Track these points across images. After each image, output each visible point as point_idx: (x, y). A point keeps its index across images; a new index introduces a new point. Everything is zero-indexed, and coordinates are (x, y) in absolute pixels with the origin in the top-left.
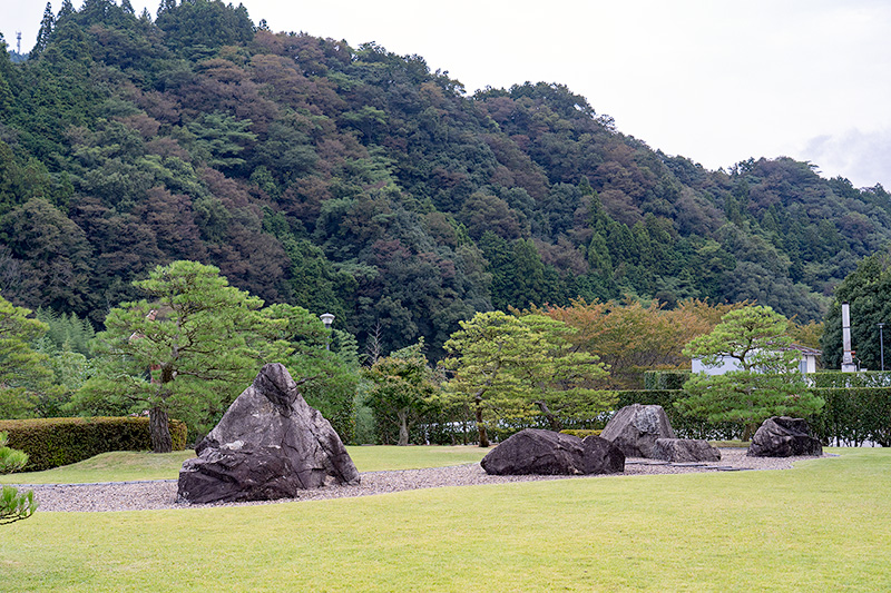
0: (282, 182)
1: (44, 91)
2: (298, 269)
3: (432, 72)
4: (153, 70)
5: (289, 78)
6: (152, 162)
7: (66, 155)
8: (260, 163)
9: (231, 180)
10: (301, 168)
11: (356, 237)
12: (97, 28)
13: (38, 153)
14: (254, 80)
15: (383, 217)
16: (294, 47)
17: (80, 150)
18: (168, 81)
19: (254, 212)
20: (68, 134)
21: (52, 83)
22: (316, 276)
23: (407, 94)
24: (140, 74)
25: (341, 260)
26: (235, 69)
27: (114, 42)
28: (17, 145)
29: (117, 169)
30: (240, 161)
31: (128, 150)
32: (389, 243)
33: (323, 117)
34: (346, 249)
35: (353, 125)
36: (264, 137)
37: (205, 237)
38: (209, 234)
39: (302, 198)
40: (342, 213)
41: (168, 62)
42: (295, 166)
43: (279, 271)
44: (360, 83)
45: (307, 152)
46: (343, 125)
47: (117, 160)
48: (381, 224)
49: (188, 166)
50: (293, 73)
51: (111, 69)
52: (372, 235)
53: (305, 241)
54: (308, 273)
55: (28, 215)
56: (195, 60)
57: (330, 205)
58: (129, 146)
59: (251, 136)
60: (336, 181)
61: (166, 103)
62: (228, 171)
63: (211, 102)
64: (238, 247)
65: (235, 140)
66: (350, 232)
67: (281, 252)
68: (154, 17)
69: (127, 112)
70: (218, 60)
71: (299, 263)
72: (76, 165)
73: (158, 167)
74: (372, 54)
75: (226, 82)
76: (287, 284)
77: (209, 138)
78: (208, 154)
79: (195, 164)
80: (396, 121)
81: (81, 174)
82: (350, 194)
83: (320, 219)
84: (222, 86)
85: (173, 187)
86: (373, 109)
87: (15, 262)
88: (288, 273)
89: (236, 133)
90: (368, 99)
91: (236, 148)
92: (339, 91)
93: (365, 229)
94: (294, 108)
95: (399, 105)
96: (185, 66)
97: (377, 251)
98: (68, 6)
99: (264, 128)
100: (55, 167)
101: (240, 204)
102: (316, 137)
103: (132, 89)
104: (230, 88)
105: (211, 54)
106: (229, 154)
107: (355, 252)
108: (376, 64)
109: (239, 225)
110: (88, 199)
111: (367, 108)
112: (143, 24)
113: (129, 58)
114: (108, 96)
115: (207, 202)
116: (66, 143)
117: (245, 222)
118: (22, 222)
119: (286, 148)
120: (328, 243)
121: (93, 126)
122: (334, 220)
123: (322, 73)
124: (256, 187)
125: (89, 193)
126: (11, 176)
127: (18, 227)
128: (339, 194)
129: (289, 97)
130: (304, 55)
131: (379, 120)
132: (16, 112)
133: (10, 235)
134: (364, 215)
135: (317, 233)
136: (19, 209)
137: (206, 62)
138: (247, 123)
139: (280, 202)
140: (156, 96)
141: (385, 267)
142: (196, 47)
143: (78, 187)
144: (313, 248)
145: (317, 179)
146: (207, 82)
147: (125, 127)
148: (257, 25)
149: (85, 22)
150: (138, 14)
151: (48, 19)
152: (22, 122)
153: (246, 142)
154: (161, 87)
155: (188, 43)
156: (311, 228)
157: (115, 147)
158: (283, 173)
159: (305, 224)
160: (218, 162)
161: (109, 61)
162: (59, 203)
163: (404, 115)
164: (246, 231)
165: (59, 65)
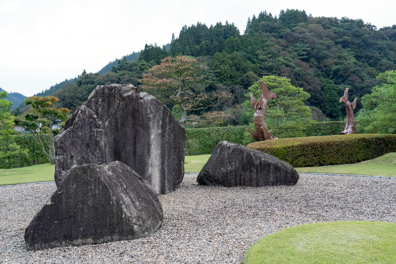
0: (319, 62)
1: (250, 41)
2: (326, 88)
3: (365, 24)
4: (279, 33)
5: (320, 30)
6: (281, 59)
7: (257, 59)
8: (312, 57)
9: (304, 62)
10: (324, 57)
11: (343, 77)
12: (263, 22)
13: (249, 59)
14: (309, 32)
15: (352, 70)
16: (320, 21)
17: (260, 57)
18: (284, 35)
19: (311, 71)
20: (257, 53)
21: (252, 39)
22: (331, 89)
23: (358, 31)
24: (275, 34)
25: (339, 84)
26: (303, 29)
27: (268, 26)
28: (243, 57)
29: (271, 61)
30: (306, 57)
31: (274, 56)
32: (355, 78)
33: (331, 41)
34: (340, 81)
35: (340, 43)
36: (313, 49)
37: (297, 80)
38: (298, 79)
39: (325, 66)
40: (339, 70)
41: (283, 30)
42: (323, 57)
43: (320, 88)
44: (342, 30)
45: (326, 52)
46: (337, 43)
47: (271, 59)
48: (352, 72)
49: (291, 59)
50: (321, 29)
51: (267, 33)
52: (349, 76)
53: (327, 79)
54: (329, 89)
55: (247, 76)
56: (291, 28)
57: (334, 68)
58: (274, 55)
59: (309, 49)
60: (336, 60)
61: (283, 42)
62: (303, 60)
63: (297, 40)
64: (307, 82)
65: (304, 50)
66: (341, 75)
67: (320, 83)
68: (278, 18)
69: (273, 45)
70: (298, 27)
71: (326, 86)
72: (260, 62)
73: (283, 60)
74: (345, 21)
75: (301, 34)
76: (322, 92)
77: (296, 51)
78: (297, 55)
79: (293, 58)
80: (354, 40)
81: (261, 64)
82: (341, 64)
83: (332, 72)
84: (300, 35)
85: (287, 66)
86: (346, 37)
87: (245, 90)
88: (323, 89)
89: (304, 48)
90: (345, 34)
91: (304, 53)
92: (335, 33)
93: (346, 74)
94: (321, 39)
95: (355, 35)
96: (288, 30)
97: (350, 81)
98: (254, 17)
99: (313, 46)
100: (254, 63)
101: (307, 69)
102: (329, 47)
103: (273, 39)
104: (302, 35)
105: (295, 26)
106: (303, 55)
107: (343, 81)
108: (346, 23)
109: (307, 75)
110: (263, 71)
111: (344, 37)
112: (275, 20)
113: (272, 30)
114: (267, 41)
115: (297, 69)
116: (256, 55)
117: (309, 74)
118: (246, 79)
119: (320, 51)
120: (334, 79)
121: (264, 50)
122: (336, 72)
123: (329, 28)
124: (311, 64)
125: (264, 69)
126: (242, 66)
127: (245, 80)
128: (337, 64)
129: (320, 36)
130: (324, 23)
131: (349, 40)
132: (243, 48)
133: (243, 82)
134: (346, 70)
135: (330, 77)
136: (245, 75)
137: (294, 28)
138: (308, 45)
139: (319, 68)
140: (280, 40)
141: (353, 85)
142: (291, 24)
143: (260, 68)
144: (330, 81)
145: (329, 60)
146: (295, 34)
147: (272, 49)
148: (308, 16)
149: (259, 21)
150: (274, 17)
151: (249, 22)
152: (244, 51)
153: (307, 51)
154: (281, 37)
155: (289, 24)
156: (329, 75)
157: (270, 55)
158: (319, 59)
159: (327, 74)
160: (299, 57)
161: (267, 31)
162: (256, 73)
163: (356, 38)
164: (309, 77)
165: (253, 34)
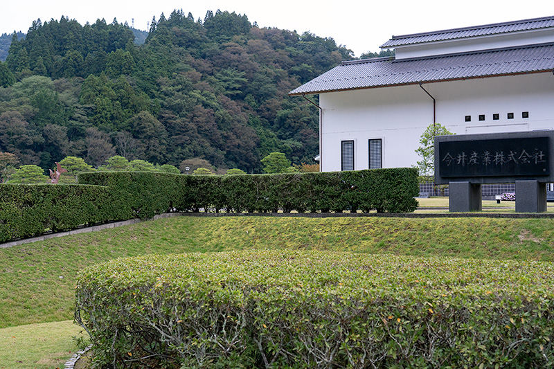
0: (259, 101)
1: (149, 60)
2: (263, 143)
3: (338, 46)
4: (201, 48)
5: (265, 51)
6: (196, 94)
7: (158, 91)
8: (249, 93)
9: (233, 101)
10: (268, 95)
11: (293, 128)
12: (175, 28)
13: (145, 90)
14: (248, 53)
15: (305, 119)
16: (269, 35)
17: (164, 89)
18: (207, 54)
19: (243, 117)
20: (158, 81)
21: (153, 57)
22: (272, 147)
23: (324, 57)
24: (194, 50)
25: (285, 139)
26: (239, 48)
27: (183, 35)
28: (136, 86)
29: (180, 97)
30: (239, 92)
31: (185, 89)
32: (308, 131)
33: (281, 70)
34: (288, 134)
35: (297, 73)
36: (251, 80)
37: (220, 128)
38: (222, 127)
39: (268, 110)
40: (286, 116)
41: (208, 44)
42: (265, 94)
43: (254, 144)
44: (301, 52)
45: (272, 87)
46: (291, 73)
47: (180, 93)
48: (305, 122)
49: (213, 95)
50: (268, 48)
51: (181, 48)
52: (300, 127)
53: (267, 130)
54: (268, 145)
55: (140, 119)
56: (221, 43)
57: (281, 113)
58: (186, 86)
59: (245, 80)
60: (285, 101)
61: (206, 65)
62: (233, 97)
63: (227, 64)
64: (235, 133)
65: (237, 82)
66: (290, 126)
67: (255, 135)
68: (203, 22)
69: (186, 70)
70: (231, 43)
71: (264, 140)
72: (162, 96)
73: (199, 96)
74: (309, 37)
75: (234, 54)
76: (258, 150)
77: (225, 81)
78: (224, 89)
79: (217, 94)
80: (317, 71)
81: (164, 99)
82: (290, 107)
83: (276, 119)
84: (232, 56)
85: (206, 105)
86: (306, 65)
87: (134, 140)
88: (259, 145)
89: (238, 79)
90: (304, 60)
91: (237, 86)
92: (291, 56)
93: (297, 124)
94: (267, 65)
95: (320, 63)
96: (215, 46)
97: (302, 135)
98: (163, 16)
99: (251, 75)
100: (153, 97)
101: (237, 113)
102: (277, 80)
103: (190, 58)
104: (235, 57)
105: (228, 40)
106: (234, 89)
107: (292, 135)
108: (310, 42)
109: (236, 123)
110: (167, 111)
111: (303, 64)
112: (197, 26)
113: (190, 43)
114: (179, 62)
115: (221, 112)
116: (158, 85)
117: (239, 122)
118: (137, 122)
119: (262, 85)
120: (279, 131)
121: (171, 77)
122: (282, 120)
123: (283, 48)
124: (247, 104)
125: (167, 108)
126: (133, 101)
127: (135, 124)
128: (285, 107)
129: (264, 60)
130: (274, 39)
131: (309, 70)
132: (136, 71)
133: (132, 128)
134: (297, 118)
135: (274, 126)
136: (136, 116)
137: (226, 44)
138: (243, 73)
139: (258, 111)
140: (201, 61)
141: (305, 142)
142: (222, 37)
143: (162, 105)
144: (272, 133)
145: (275, 101)
146: (225, 54)
147: (185, 77)
148: (252, 24)
149: (170, 25)
150: (196, 21)
151: (154, 24)
152: (139, 76)
153: (243, 83)
154: (204, 57)
155: (218, 35)
156: (272, 123)
157: (180, 86)
158: (260, 98)
159: (269, 121)
160: (228, 92)
161: (180, 45)
162: (154, 113)
163: (322, 68)
164: (239, 125)
165: (157, 47)
